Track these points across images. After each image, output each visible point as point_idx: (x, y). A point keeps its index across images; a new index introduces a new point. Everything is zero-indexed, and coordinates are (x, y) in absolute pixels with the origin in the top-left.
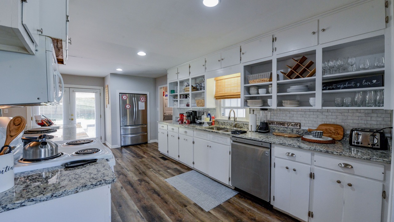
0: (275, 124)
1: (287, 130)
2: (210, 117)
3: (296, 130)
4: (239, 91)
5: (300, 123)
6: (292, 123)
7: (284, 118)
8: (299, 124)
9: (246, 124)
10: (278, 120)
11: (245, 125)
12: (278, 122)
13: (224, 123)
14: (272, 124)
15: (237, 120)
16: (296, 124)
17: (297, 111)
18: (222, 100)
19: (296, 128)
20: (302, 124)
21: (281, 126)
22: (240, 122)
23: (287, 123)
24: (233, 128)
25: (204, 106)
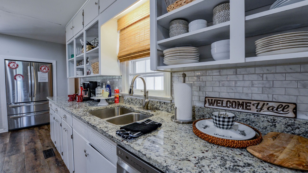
0: (224, 105)
1: (256, 120)
2: (110, 90)
3: (284, 121)
4: (148, 42)
5: (295, 104)
6: (270, 104)
7: (246, 90)
8: (292, 107)
9: (164, 103)
10: (232, 96)
11: (163, 105)
12: (231, 101)
13: (132, 100)
14: (217, 103)
15: (150, 95)
16: (283, 106)
17: (286, 73)
18: (130, 62)
19: (285, 117)
20: (300, 107)
21: (240, 110)
22: (156, 98)
23: (255, 102)
24: (141, 110)
25: (98, 72)
